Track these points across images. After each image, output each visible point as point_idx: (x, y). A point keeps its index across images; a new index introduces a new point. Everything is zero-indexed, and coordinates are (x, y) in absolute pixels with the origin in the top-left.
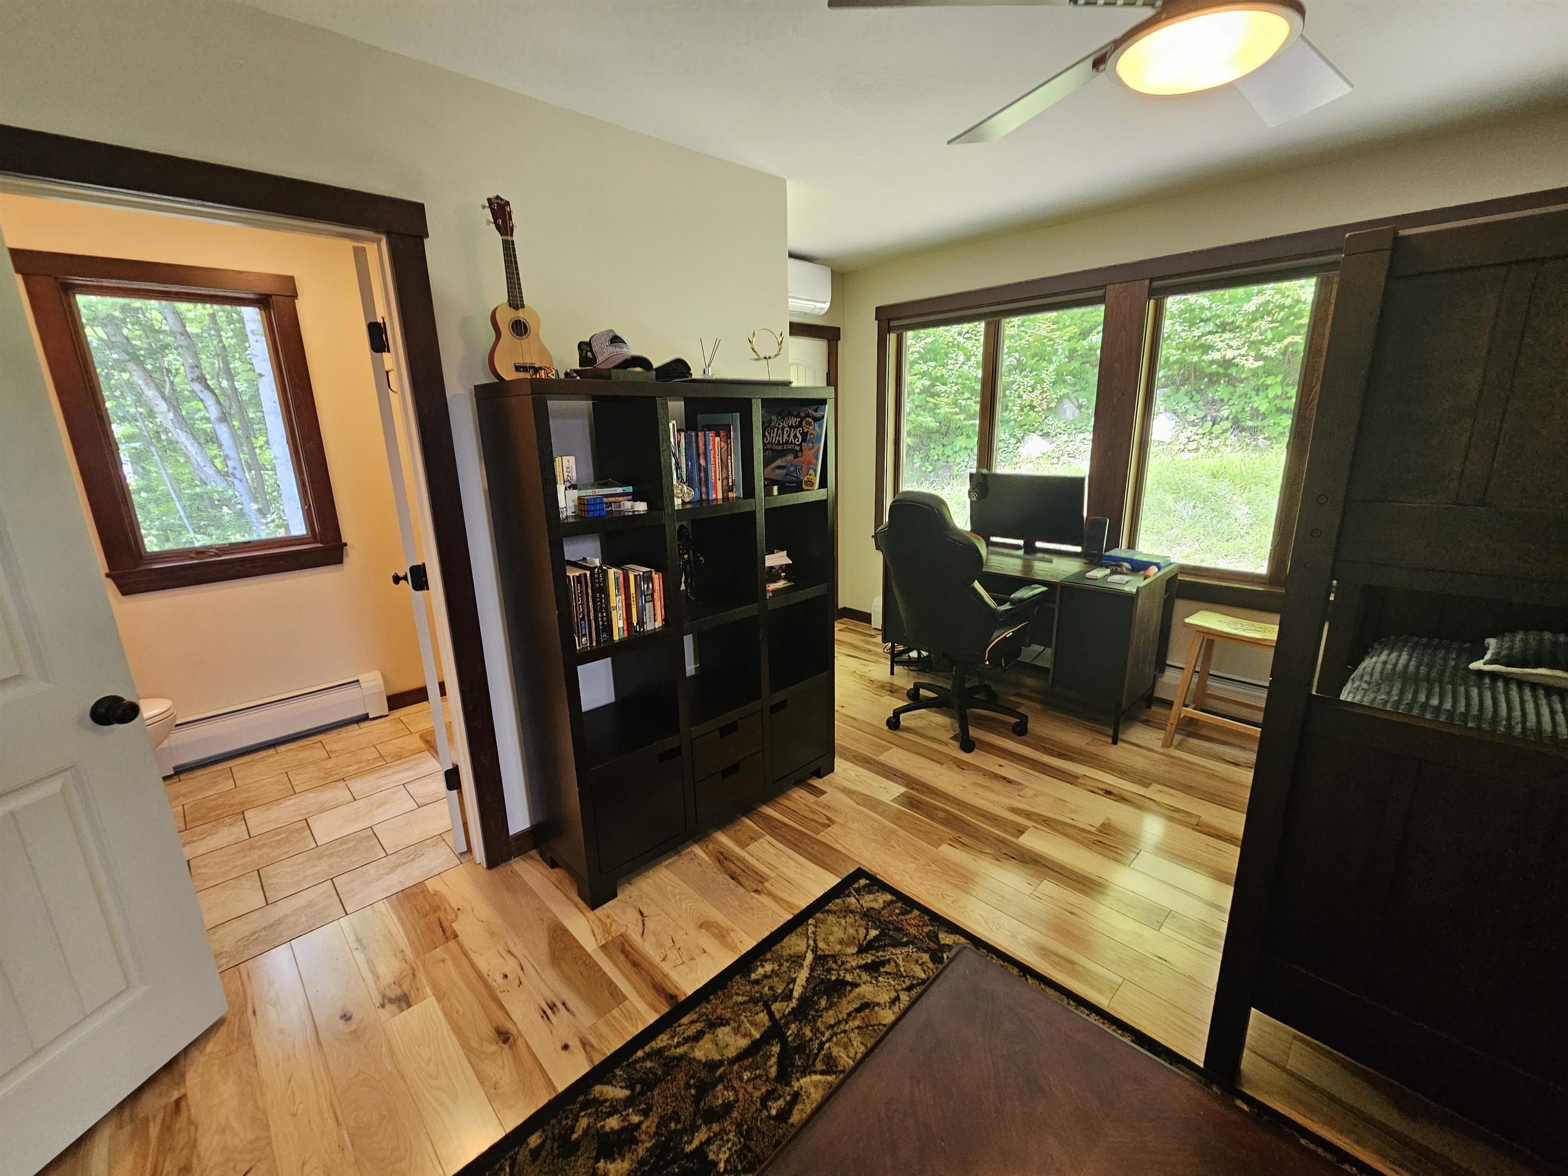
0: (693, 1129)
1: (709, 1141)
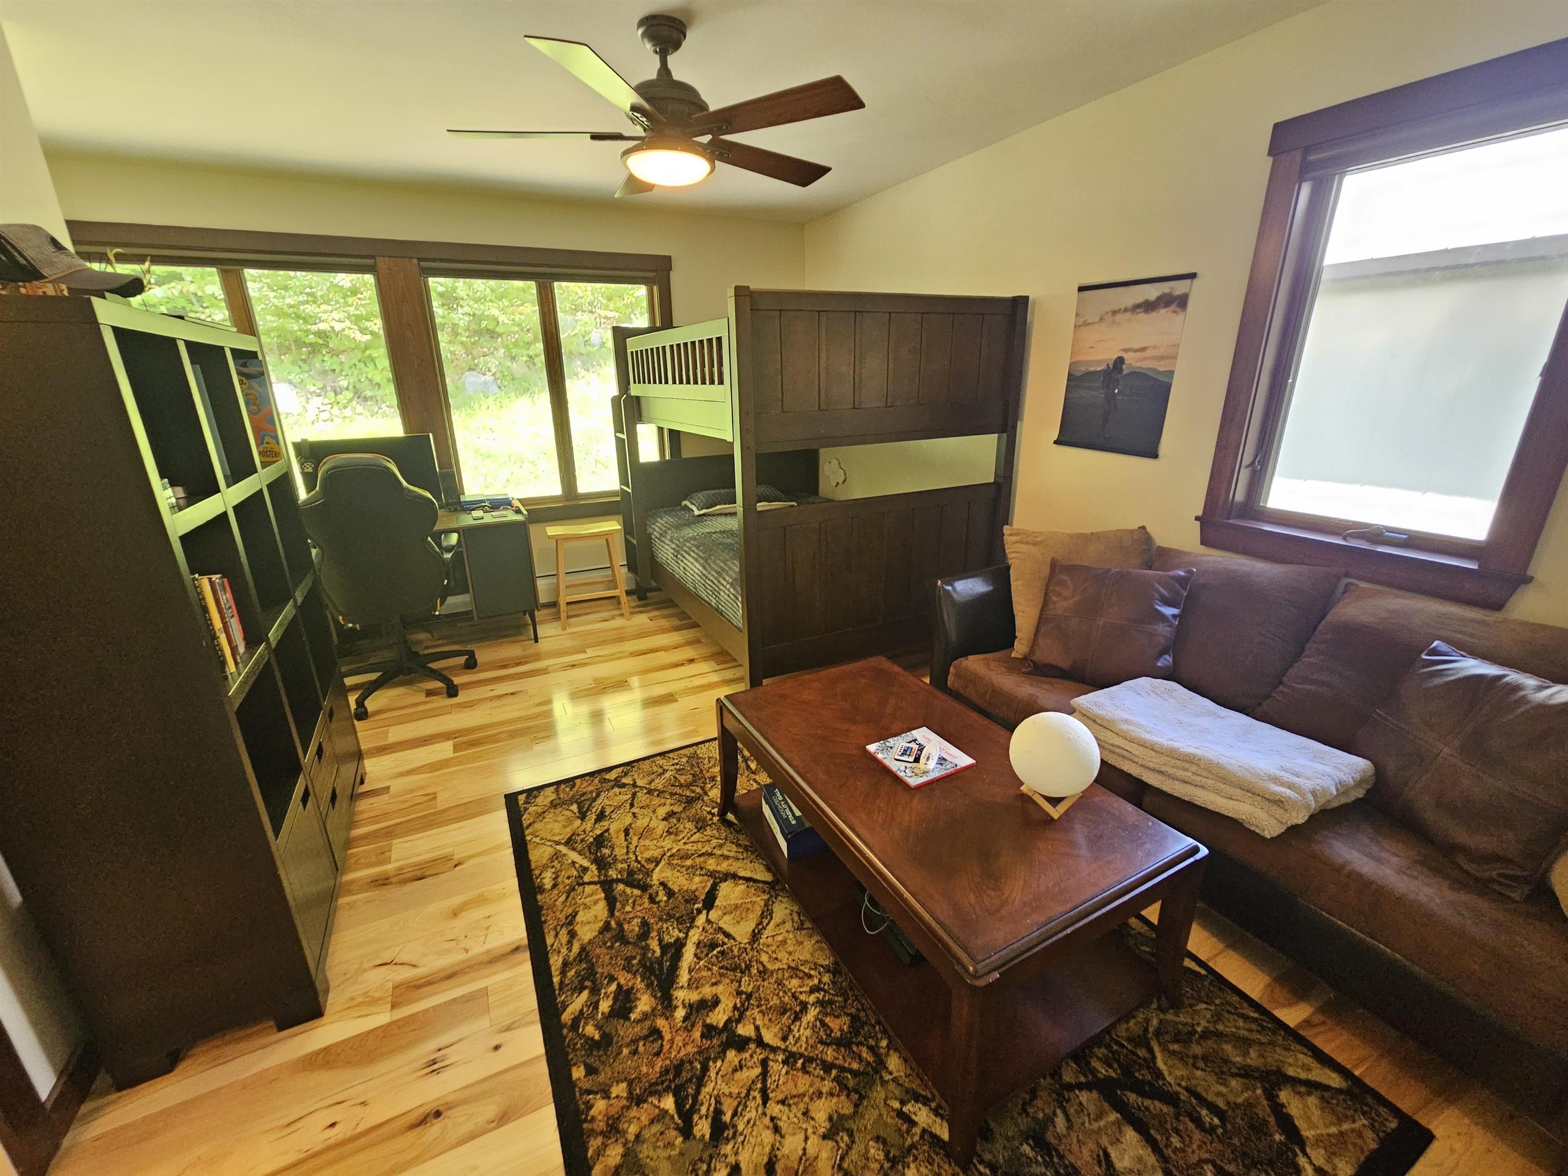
0: (647, 948)
1: (660, 941)
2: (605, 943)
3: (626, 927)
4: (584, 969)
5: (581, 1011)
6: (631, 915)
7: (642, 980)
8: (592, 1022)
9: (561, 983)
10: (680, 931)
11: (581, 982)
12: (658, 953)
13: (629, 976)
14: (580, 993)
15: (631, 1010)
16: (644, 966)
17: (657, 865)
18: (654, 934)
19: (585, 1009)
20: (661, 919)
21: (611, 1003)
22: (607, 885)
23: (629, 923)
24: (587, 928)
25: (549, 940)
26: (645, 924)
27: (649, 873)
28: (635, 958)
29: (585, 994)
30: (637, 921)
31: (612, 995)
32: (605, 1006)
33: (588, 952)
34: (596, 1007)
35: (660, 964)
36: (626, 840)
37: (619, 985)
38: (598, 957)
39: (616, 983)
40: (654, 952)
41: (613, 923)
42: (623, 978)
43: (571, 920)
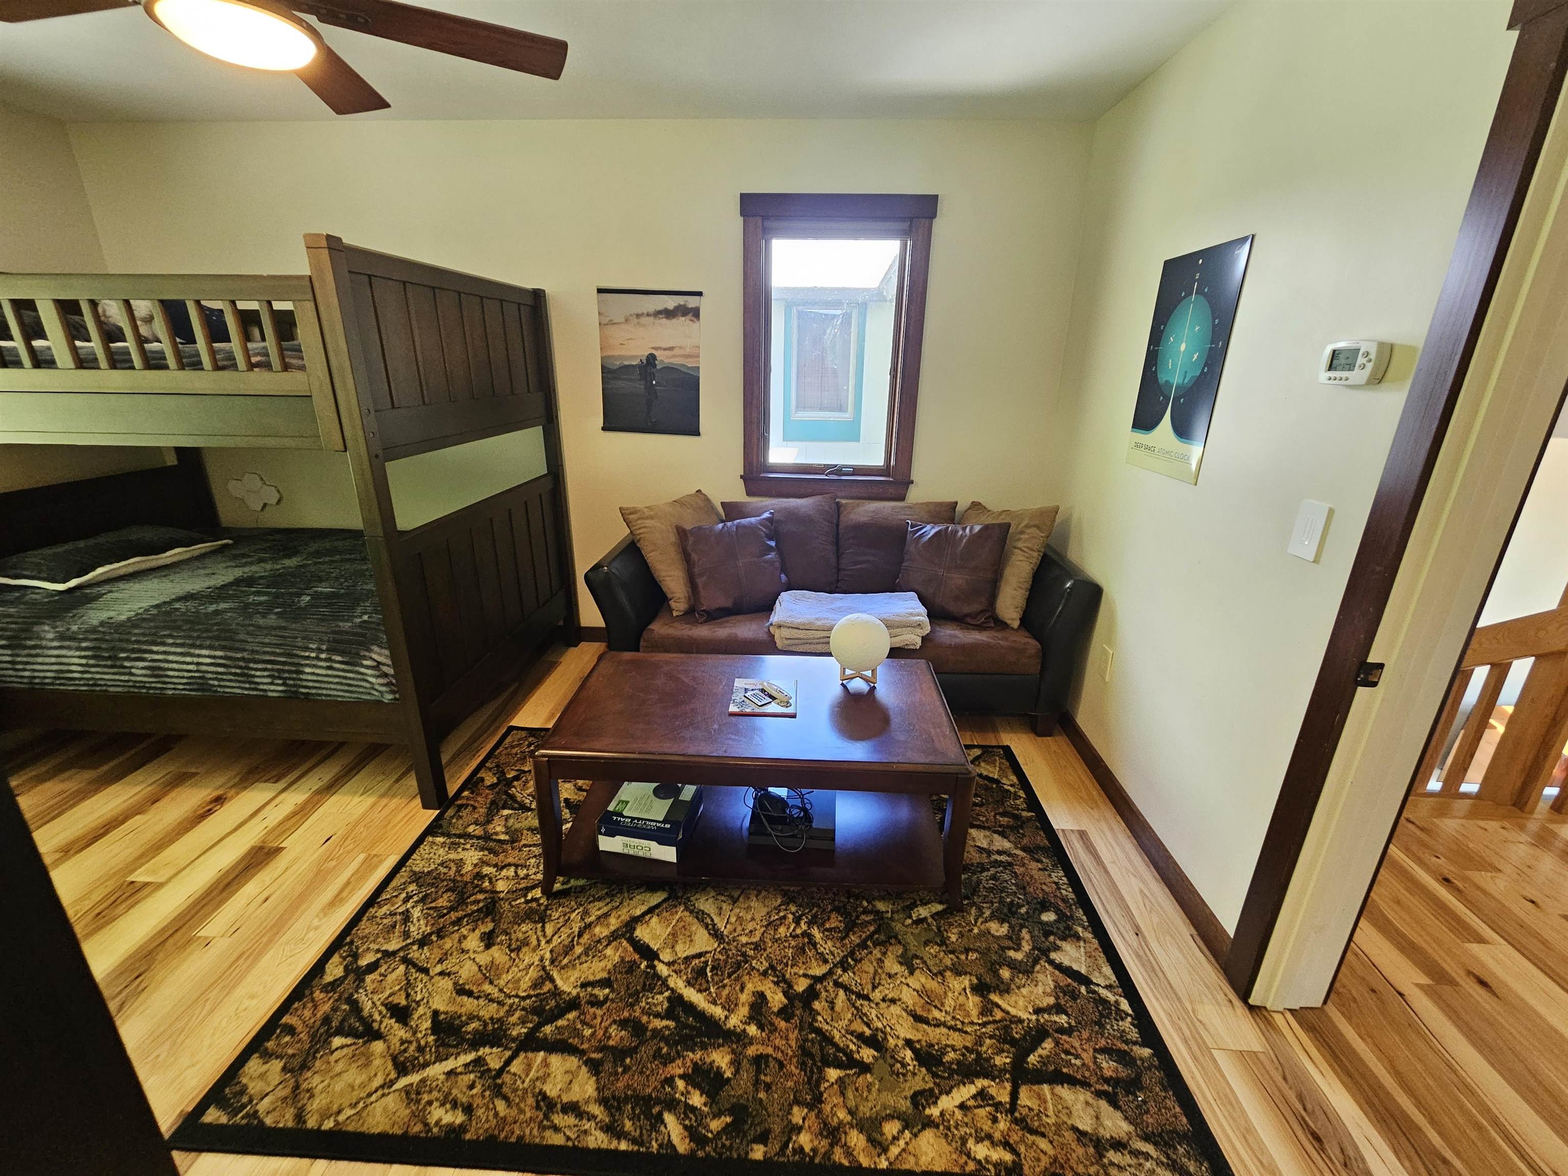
0: (656, 1032)
1: (657, 1015)
2: (616, 1073)
3: (611, 1043)
4: (633, 1108)
5: (686, 1127)
6: (600, 1033)
7: (693, 1051)
8: (708, 1120)
9: (634, 1141)
10: (662, 993)
11: (648, 1115)
12: (672, 1024)
13: (679, 1062)
14: (663, 1122)
15: (719, 1073)
16: (676, 1043)
17: (552, 980)
18: (645, 1019)
19: (687, 1122)
20: (632, 1005)
21: (698, 1093)
22: (530, 1043)
23: (609, 1037)
24: (575, 1087)
25: (557, 1140)
26: (623, 1024)
27: (556, 993)
28: (660, 1049)
29: (669, 1118)
30: (613, 1030)
31: (690, 1088)
32: (697, 1099)
33: (614, 1097)
34: (693, 1109)
35: (686, 1026)
36: (478, 998)
37: (681, 1077)
38: (628, 1087)
39: (677, 1079)
40: (667, 1027)
41: (594, 1055)
42: (676, 1069)
43: (546, 1104)
